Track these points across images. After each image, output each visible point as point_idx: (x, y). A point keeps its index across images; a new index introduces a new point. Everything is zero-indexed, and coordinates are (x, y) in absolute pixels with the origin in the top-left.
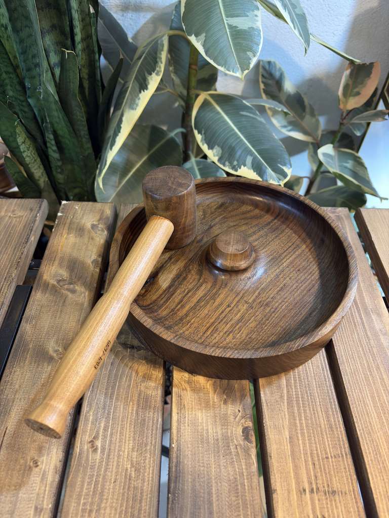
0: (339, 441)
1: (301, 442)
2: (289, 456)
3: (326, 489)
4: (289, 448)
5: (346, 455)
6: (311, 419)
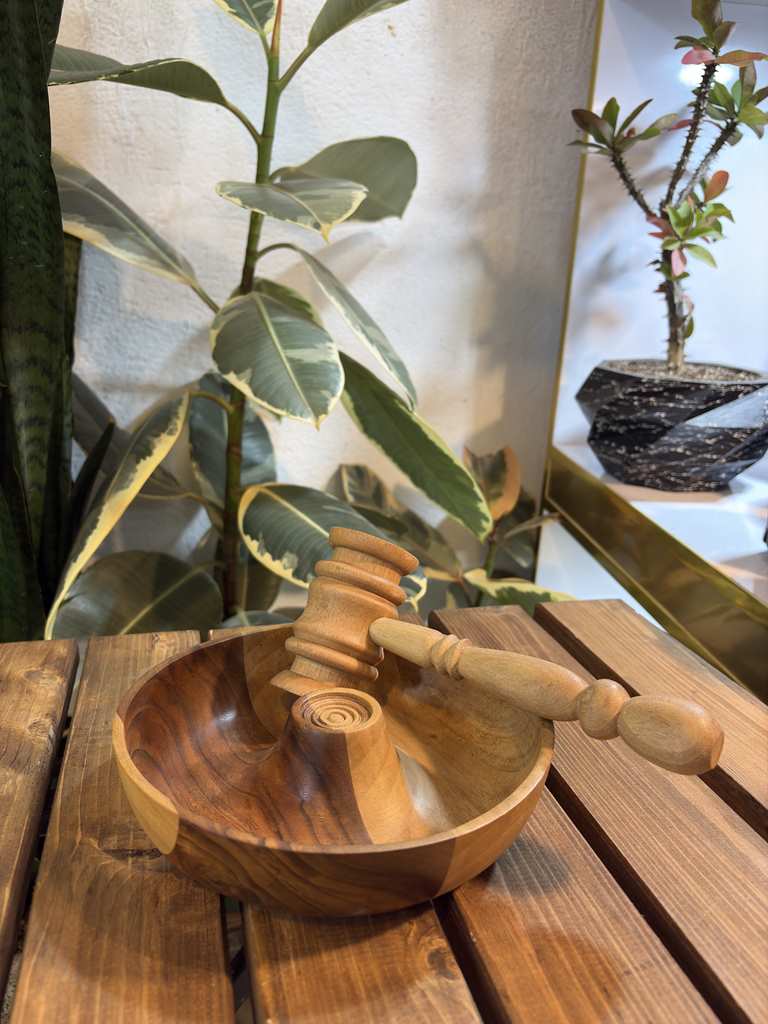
0: (639, 937)
1: (562, 956)
2: (546, 987)
4: (541, 970)
5: (664, 958)
6: (570, 910)
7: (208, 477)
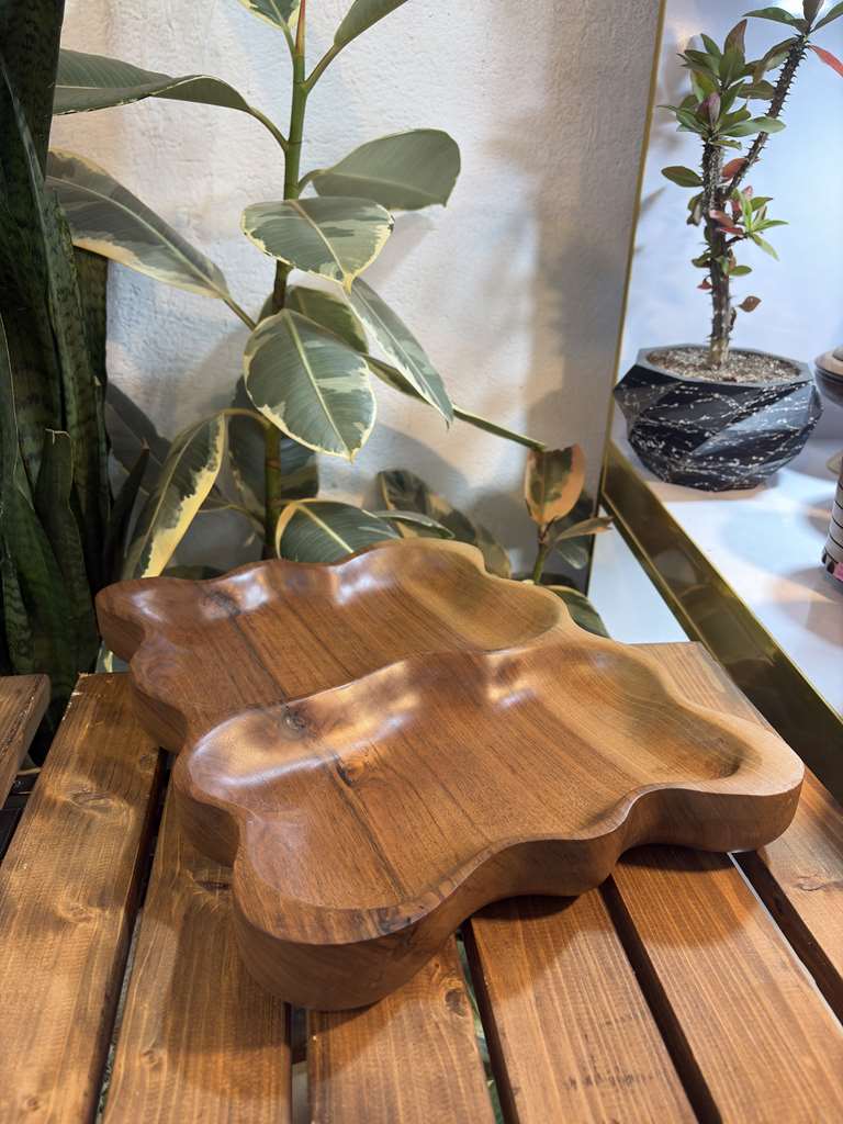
0: (627, 993)
1: (557, 1003)
2: (537, 1029)
3: (615, 1076)
4: (537, 1015)
5: (642, 1013)
7: (250, 485)
